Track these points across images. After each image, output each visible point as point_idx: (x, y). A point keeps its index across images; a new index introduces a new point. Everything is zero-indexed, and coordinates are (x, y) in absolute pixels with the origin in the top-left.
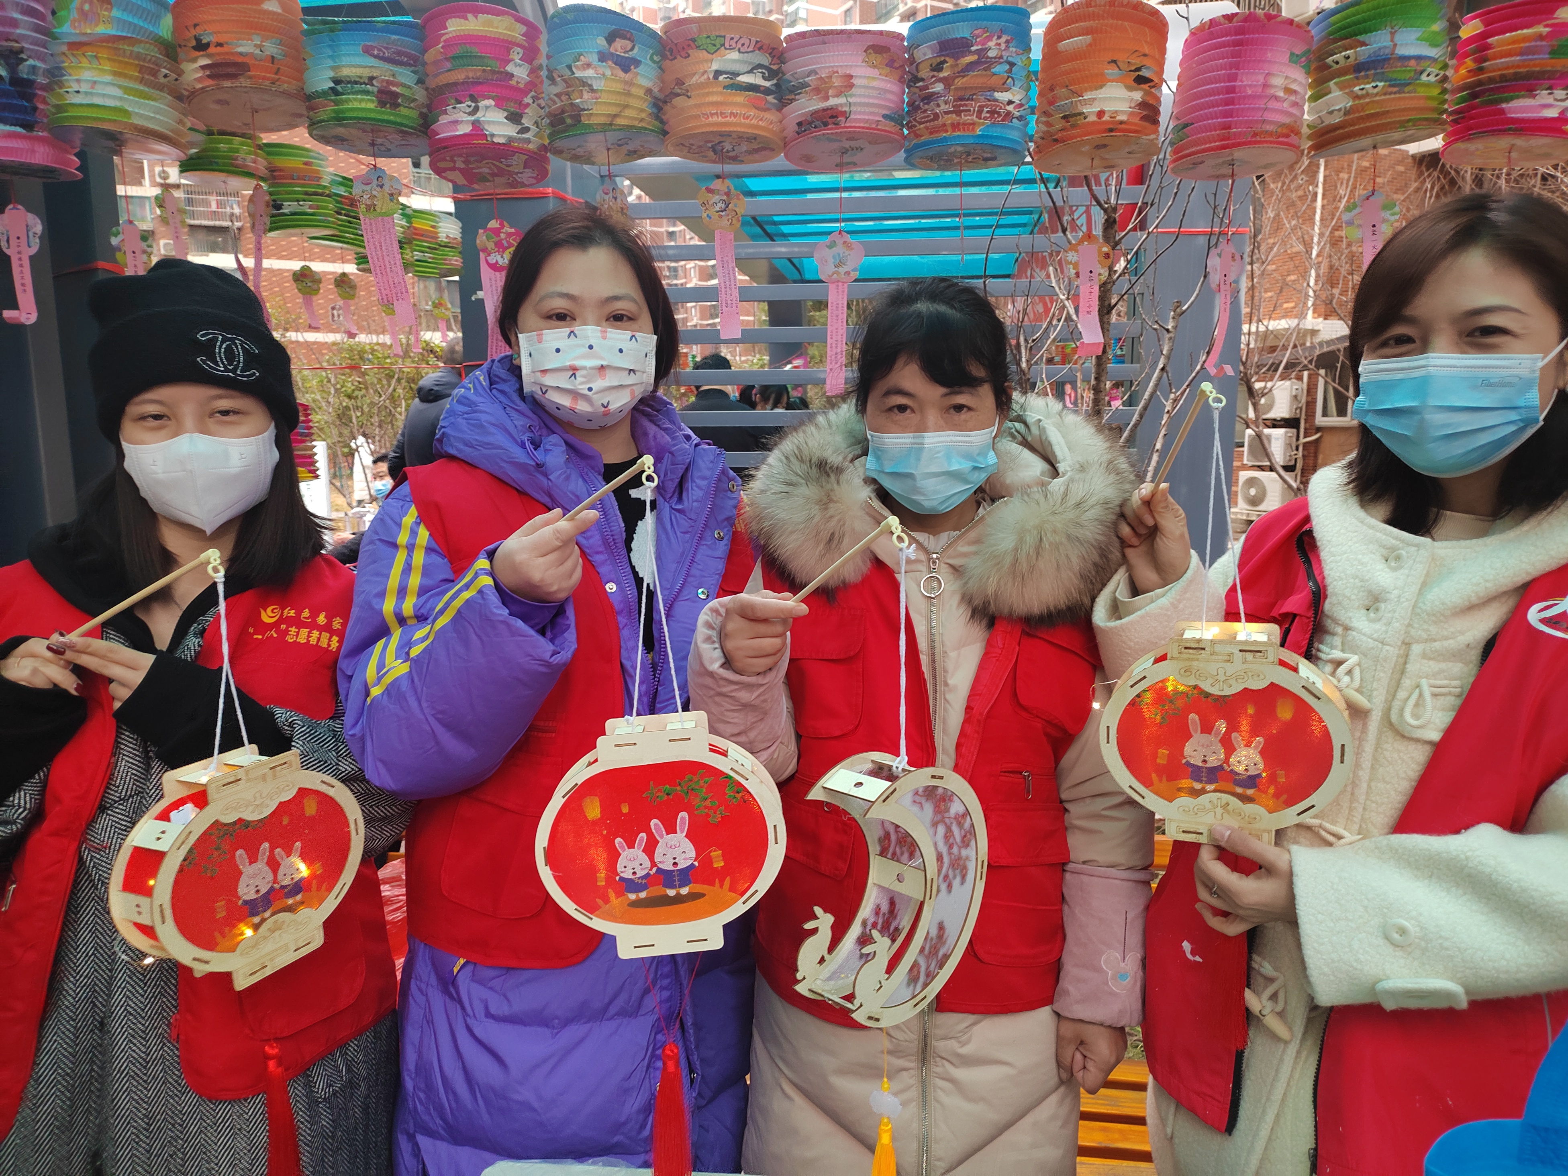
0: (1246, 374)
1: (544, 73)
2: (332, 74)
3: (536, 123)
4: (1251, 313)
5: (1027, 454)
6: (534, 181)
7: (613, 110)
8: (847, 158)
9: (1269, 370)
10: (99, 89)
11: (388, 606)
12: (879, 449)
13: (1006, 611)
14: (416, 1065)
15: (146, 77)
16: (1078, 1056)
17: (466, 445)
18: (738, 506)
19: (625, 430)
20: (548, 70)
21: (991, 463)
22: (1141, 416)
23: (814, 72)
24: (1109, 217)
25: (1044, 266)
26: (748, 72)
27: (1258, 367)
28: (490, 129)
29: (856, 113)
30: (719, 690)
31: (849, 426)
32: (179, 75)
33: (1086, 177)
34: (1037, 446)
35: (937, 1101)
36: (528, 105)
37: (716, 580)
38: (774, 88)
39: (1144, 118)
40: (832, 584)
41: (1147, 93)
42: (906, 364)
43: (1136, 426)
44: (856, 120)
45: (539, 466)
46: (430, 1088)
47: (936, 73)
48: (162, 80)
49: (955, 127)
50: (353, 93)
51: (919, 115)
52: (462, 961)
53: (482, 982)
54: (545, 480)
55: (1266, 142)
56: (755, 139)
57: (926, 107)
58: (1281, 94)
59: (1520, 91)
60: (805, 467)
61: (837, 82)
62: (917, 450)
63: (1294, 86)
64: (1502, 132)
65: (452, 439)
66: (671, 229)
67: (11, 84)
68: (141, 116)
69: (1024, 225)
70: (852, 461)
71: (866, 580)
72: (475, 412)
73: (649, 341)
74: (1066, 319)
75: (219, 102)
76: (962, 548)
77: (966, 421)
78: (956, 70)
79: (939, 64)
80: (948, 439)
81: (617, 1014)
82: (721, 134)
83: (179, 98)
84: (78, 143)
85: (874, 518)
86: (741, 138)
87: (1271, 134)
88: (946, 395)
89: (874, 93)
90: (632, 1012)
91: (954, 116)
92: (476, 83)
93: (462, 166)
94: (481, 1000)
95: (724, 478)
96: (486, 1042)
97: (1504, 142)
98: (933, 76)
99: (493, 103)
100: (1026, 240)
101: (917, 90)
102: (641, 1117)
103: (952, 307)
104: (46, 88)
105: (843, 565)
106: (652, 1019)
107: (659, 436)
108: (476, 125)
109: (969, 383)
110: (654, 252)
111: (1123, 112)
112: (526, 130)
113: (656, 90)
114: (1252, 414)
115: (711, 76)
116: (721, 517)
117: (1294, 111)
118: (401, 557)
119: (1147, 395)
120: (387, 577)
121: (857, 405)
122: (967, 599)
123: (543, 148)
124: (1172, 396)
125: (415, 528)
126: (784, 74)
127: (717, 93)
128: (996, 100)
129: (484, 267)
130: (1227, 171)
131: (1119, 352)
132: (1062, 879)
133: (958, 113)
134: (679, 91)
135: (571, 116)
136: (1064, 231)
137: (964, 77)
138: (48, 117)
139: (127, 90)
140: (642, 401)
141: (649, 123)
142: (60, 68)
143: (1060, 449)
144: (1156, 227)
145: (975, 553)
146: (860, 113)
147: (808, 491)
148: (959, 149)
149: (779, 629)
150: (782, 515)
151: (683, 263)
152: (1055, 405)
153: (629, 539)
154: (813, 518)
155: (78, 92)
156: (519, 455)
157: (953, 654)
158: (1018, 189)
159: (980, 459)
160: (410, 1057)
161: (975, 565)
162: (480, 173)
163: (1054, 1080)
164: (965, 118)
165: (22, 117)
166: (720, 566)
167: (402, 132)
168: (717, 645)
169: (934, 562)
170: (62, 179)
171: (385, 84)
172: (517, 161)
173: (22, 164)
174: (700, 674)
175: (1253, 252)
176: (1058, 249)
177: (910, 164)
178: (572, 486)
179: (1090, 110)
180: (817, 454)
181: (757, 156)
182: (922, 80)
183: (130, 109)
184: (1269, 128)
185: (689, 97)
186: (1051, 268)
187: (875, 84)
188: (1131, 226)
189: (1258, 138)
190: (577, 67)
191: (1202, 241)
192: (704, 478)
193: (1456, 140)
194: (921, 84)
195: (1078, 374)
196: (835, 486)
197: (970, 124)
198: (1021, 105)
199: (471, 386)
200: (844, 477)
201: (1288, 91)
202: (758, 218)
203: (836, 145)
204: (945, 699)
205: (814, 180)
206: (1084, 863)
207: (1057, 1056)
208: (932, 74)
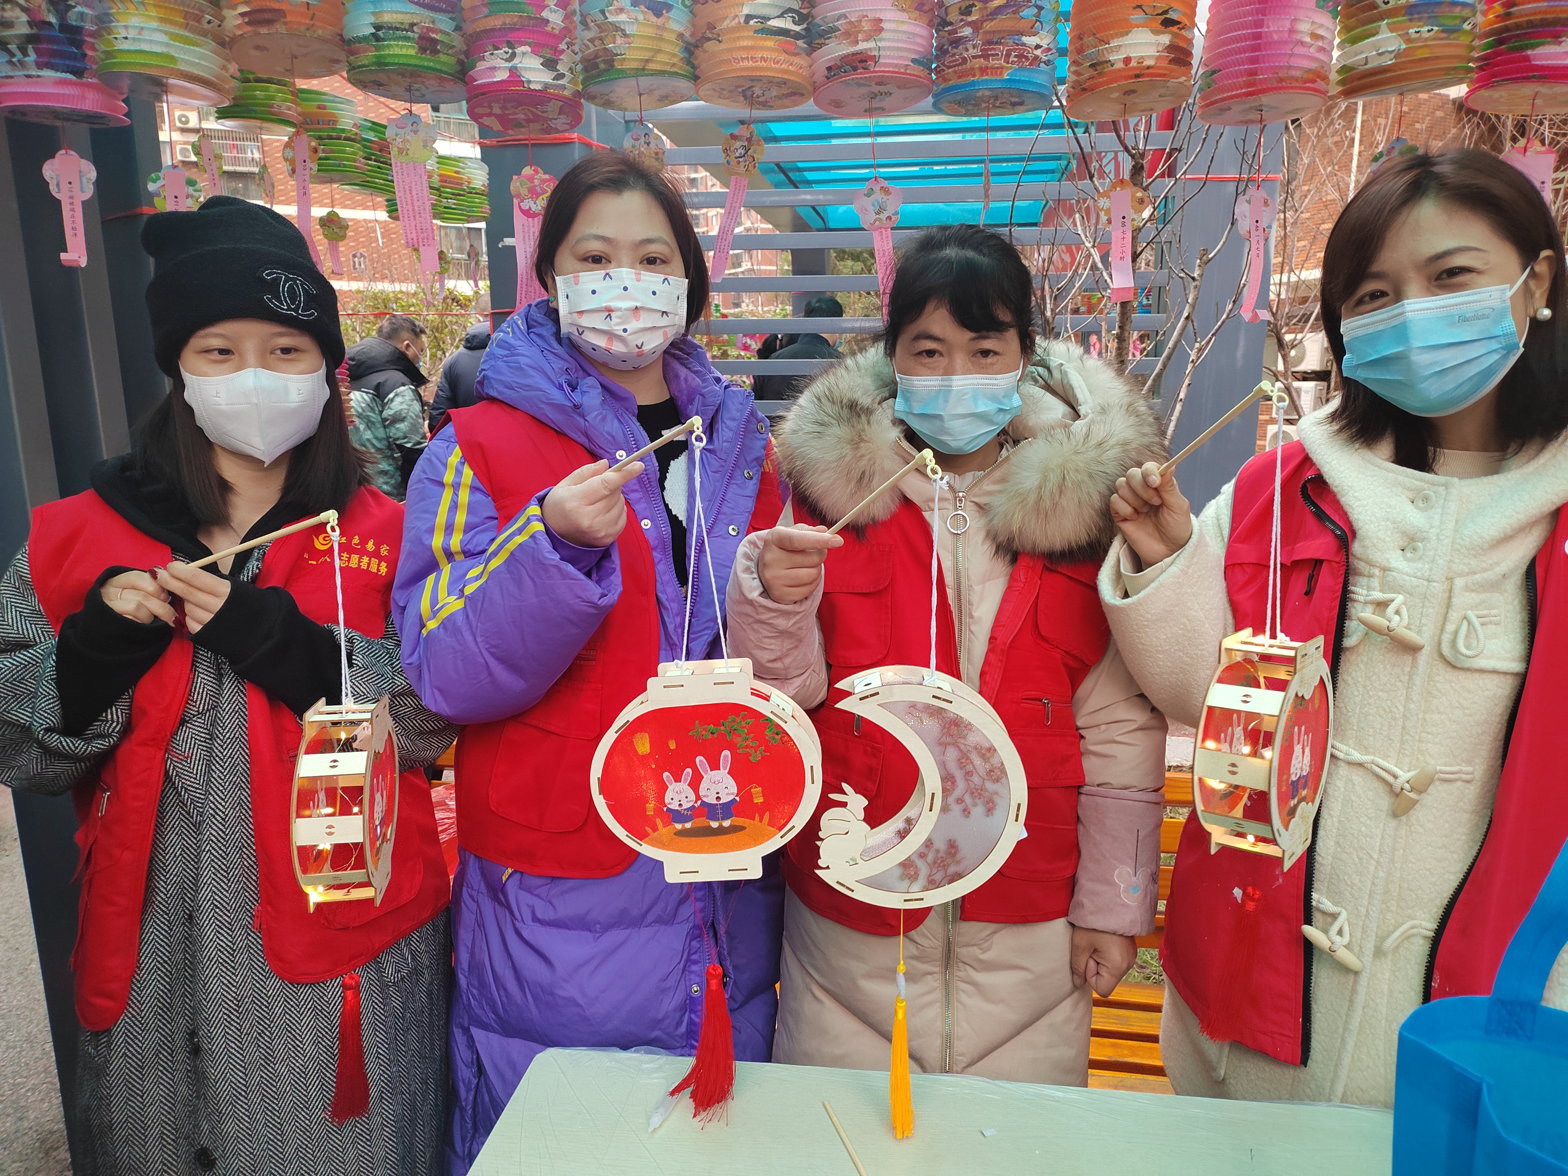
0: (1276, 325)
1: (577, 18)
2: (372, 20)
3: (571, 69)
4: (1283, 263)
5: (1049, 397)
6: (568, 127)
7: (646, 55)
8: (875, 104)
9: (1299, 321)
10: (146, 35)
11: (437, 542)
12: (908, 391)
13: (1029, 547)
14: (469, 965)
15: (191, 23)
16: (1092, 964)
17: (507, 387)
18: (768, 447)
19: (657, 373)
20: (582, 15)
21: (1015, 405)
22: (1165, 365)
23: (844, 16)
24: (1137, 163)
25: (1070, 214)
26: (778, 17)
27: (1289, 318)
28: (526, 76)
29: (885, 57)
30: (757, 617)
31: (877, 369)
32: (222, 21)
33: (1113, 122)
34: (1059, 390)
35: (958, 1001)
36: (563, 51)
37: (746, 518)
38: (803, 33)
39: (1172, 61)
40: (862, 521)
41: (1174, 35)
42: (936, 309)
43: (1159, 375)
44: (885, 65)
45: (577, 407)
46: (482, 985)
47: (964, 18)
48: (206, 26)
49: (984, 70)
50: (394, 40)
51: (948, 59)
52: (510, 870)
53: (529, 891)
54: (581, 421)
55: (1292, 88)
56: (785, 83)
57: (955, 51)
58: (1308, 39)
59: (1546, 37)
60: (837, 408)
61: (866, 26)
62: (946, 391)
63: (1321, 32)
64: (1527, 79)
65: (493, 381)
66: (693, 176)
67: (61, 31)
68: (186, 62)
69: (1052, 171)
70: (880, 403)
71: (894, 518)
72: (514, 355)
73: (681, 285)
74: (1092, 266)
75: (257, 48)
76: (988, 486)
77: (992, 364)
78: (985, 13)
79: (967, 7)
80: (975, 382)
81: (655, 921)
82: (752, 79)
83: (222, 43)
84: (125, 89)
85: (903, 457)
86: (771, 81)
87: (1296, 79)
88: (974, 339)
89: (903, 37)
90: (668, 920)
91: (982, 60)
92: (513, 29)
93: (498, 112)
94: (529, 906)
95: (753, 420)
96: (534, 944)
97: (1528, 89)
98: (962, 20)
99: (529, 49)
100: (1053, 187)
101: (946, 34)
102: (678, 1015)
103: (980, 252)
104: (93, 35)
105: (873, 501)
106: (687, 927)
107: (689, 378)
108: (513, 71)
109: (994, 327)
110: (686, 200)
111: (1149, 57)
112: (560, 76)
113: (687, 35)
114: (1281, 367)
115: (742, 20)
116: (750, 458)
117: (1322, 57)
118: (447, 496)
119: (1171, 344)
120: (435, 514)
121: (885, 348)
122: (992, 535)
123: (578, 94)
124: (1197, 345)
125: (460, 467)
126: (814, 19)
127: (748, 38)
128: (1024, 45)
129: (517, 213)
130: (1256, 116)
131: (1145, 302)
132: (1077, 801)
133: (986, 56)
134: (710, 36)
135: (605, 62)
136: (1091, 178)
137: (992, 20)
138: (97, 63)
139: (173, 36)
140: (673, 344)
141: (681, 68)
142: (108, 15)
143: (1082, 392)
144: (1184, 173)
145: (1000, 492)
146: (889, 57)
147: (839, 431)
148: (987, 93)
149: (815, 559)
150: (814, 454)
151: (704, 211)
152: (1077, 350)
153: (663, 479)
154: (845, 457)
155: (126, 38)
156: (557, 396)
157: (978, 588)
158: (1045, 134)
159: (1006, 401)
160: (464, 957)
161: (1000, 503)
162: (516, 119)
163: (1068, 986)
164: (992, 62)
165: (72, 64)
166: (750, 504)
167: (441, 78)
168: (755, 576)
169: (961, 500)
170: (112, 124)
171: (425, 30)
172: (553, 107)
173: (73, 110)
174: (739, 603)
175: (1286, 199)
176: (1086, 196)
177: (937, 109)
178: (608, 427)
179: (1116, 58)
180: (848, 395)
181: (786, 101)
182: (951, 24)
183: (176, 55)
184: (1297, 74)
185: (720, 41)
186: (1077, 215)
187: (905, 28)
188: (1158, 172)
189: (1284, 84)
190: (610, 12)
191: (1232, 187)
192: (733, 419)
193: (1480, 87)
194: (949, 28)
195: (1103, 324)
196: (866, 426)
197: (997, 68)
198: (1049, 49)
199: (509, 330)
200: (873, 418)
201: (1315, 36)
202: (781, 164)
203: (864, 90)
204: (970, 630)
205: (840, 124)
206: (1098, 785)
207: (1071, 963)
208: (961, 17)
